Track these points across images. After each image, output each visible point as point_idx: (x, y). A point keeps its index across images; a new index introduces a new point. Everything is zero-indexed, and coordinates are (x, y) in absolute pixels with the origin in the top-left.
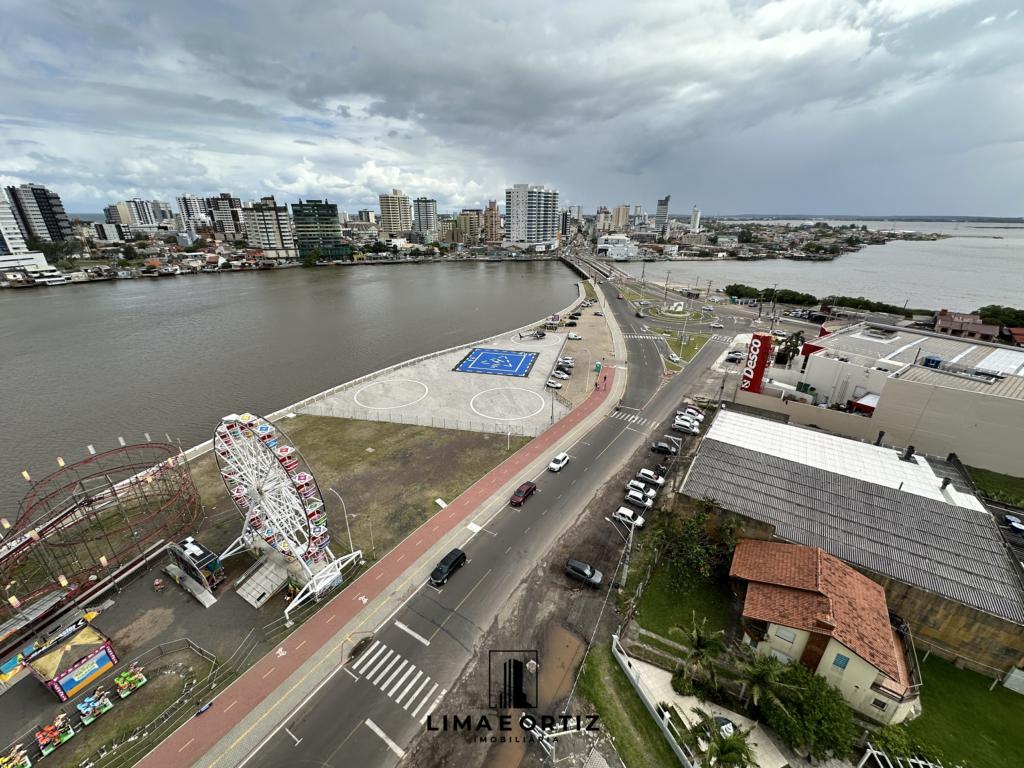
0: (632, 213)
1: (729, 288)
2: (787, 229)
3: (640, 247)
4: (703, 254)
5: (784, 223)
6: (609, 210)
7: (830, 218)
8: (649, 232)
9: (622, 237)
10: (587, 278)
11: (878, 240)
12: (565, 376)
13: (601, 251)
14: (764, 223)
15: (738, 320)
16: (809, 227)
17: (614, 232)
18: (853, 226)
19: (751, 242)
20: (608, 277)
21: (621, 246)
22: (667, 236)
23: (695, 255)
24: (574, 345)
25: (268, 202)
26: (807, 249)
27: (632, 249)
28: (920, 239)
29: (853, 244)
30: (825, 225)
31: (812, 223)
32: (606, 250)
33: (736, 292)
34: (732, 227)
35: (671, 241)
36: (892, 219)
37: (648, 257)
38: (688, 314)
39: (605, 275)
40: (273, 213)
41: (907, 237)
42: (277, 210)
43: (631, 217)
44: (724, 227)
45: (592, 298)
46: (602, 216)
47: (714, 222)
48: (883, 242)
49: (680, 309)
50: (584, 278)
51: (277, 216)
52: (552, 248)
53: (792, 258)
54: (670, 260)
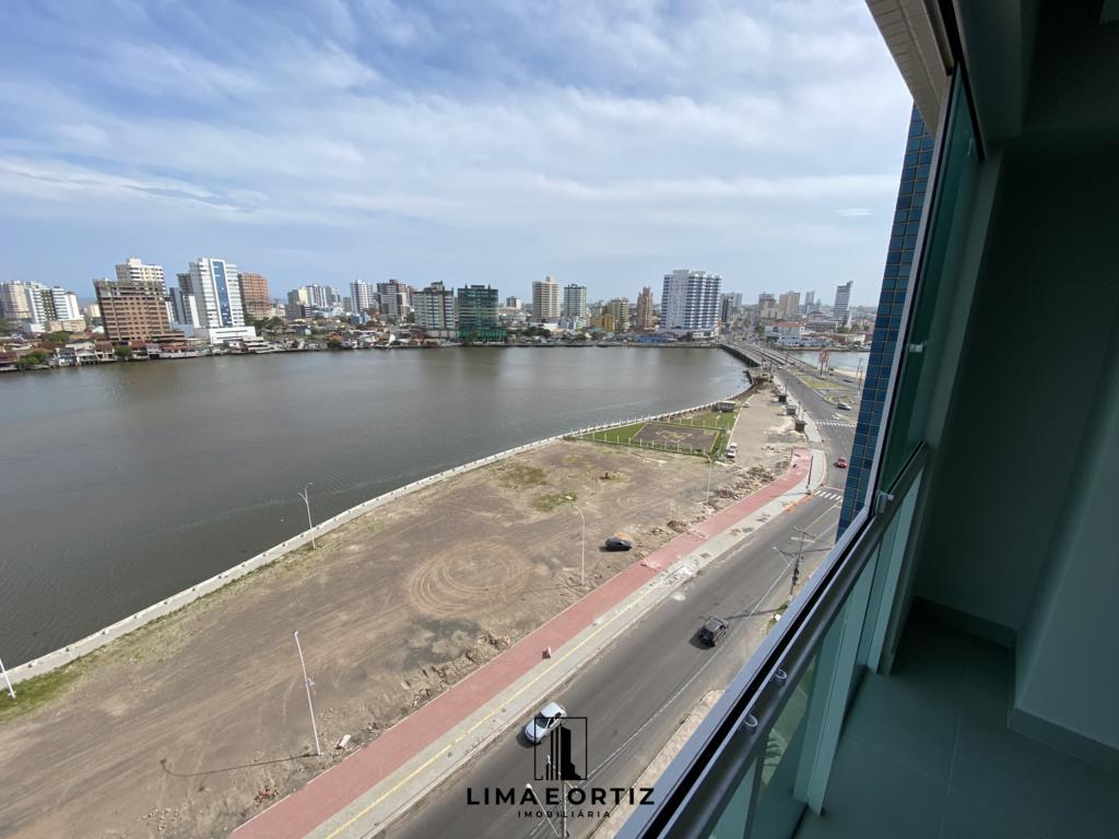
0: (802, 300)
6: (776, 298)
8: (826, 321)
25: (437, 286)
35: (854, 331)
40: (441, 296)
42: (444, 293)
46: (767, 304)
51: (444, 299)
52: (712, 335)
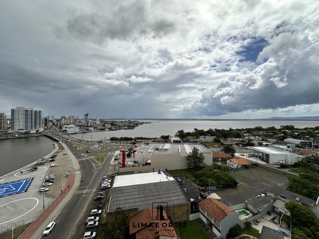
0: (75, 118)
1: (111, 138)
2: (122, 122)
3: (80, 129)
4: (102, 130)
5: (121, 120)
6: (67, 117)
7: (131, 119)
8: (83, 124)
9: (73, 126)
10: (58, 141)
11: (141, 124)
12: (51, 184)
13: (64, 131)
14: (116, 121)
15: (115, 147)
16: (127, 121)
17: (69, 124)
18: (136, 121)
19: (114, 125)
20: (68, 140)
21: (72, 129)
22: (89, 125)
23: (99, 130)
24: (54, 169)
26: (127, 126)
27: (77, 129)
28: (148, 123)
29: (137, 125)
30: (130, 121)
31: (127, 120)
32: (66, 131)
33: (113, 139)
34: (108, 122)
35: (91, 126)
36: (143, 119)
37: (83, 132)
38: (100, 148)
39: (67, 139)
41: (146, 123)
43: (75, 119)
44: (106, 122)
45: (61, 148)
46: (63, 119)
47: (103, 120)
48: (142, 124)
49: (97, 147)
50: (57, 141)
52: (40, 131)
53: (125, 129)
54: (91, 132)
